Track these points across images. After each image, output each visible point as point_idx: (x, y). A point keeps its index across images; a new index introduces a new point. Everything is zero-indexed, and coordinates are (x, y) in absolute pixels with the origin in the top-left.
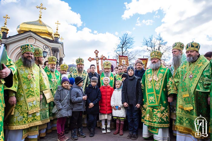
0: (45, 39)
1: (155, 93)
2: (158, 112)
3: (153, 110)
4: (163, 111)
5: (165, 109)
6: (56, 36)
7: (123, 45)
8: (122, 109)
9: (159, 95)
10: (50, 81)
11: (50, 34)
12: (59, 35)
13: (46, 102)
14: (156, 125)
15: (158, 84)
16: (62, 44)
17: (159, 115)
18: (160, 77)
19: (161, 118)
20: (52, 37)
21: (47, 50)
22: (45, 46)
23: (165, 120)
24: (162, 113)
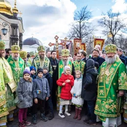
0: (3, 14)
1: (104, 86)
2: (106, 104)
3: (102, 101)
4: (112, 104)
5: (114, 102)
6: (15, 12)
7: (81, 19)
8: (78, 98)
9: (108, 89)
10: (13, 70)
11: (8, 9)
12: (17, 10)
13: (11, 92)
14: (103, 115)
15: (108, 79)
16: (21, 20)
17: (107, 106)
18: (111, 72)
19: (108, 109)
20: (11, 12)
21: (7, 27)
22: (4, 24)
23: (113, 111)
24: (110, 105)
